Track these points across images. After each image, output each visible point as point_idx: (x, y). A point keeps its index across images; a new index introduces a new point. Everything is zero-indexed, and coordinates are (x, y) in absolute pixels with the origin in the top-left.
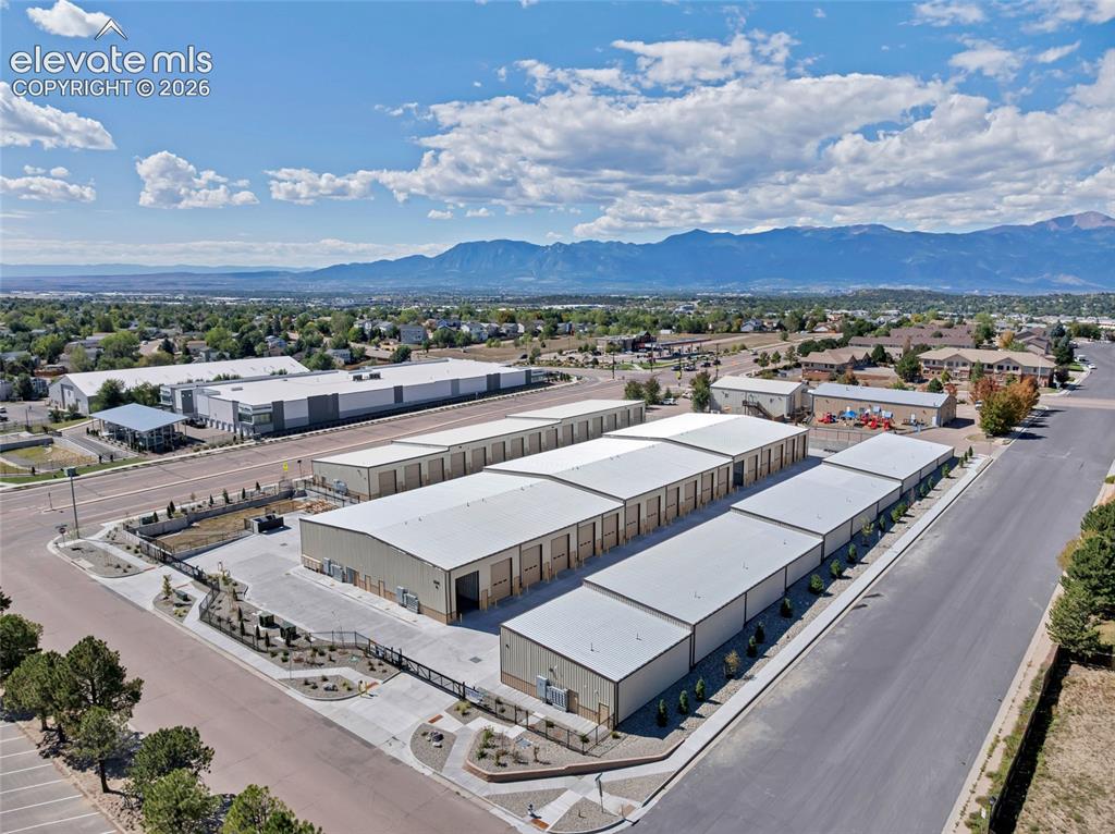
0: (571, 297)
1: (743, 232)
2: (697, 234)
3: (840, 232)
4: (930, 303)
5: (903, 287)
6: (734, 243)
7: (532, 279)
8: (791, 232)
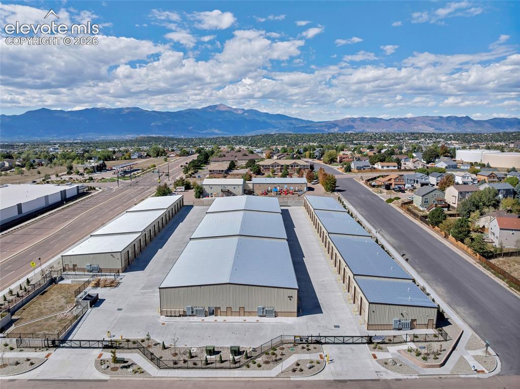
1: (69, 110)
2: (44, 110)
3: (119, 111)
4: (171, 142)
5: (157, 136)
6: (66, 116)
8: (94, 110)
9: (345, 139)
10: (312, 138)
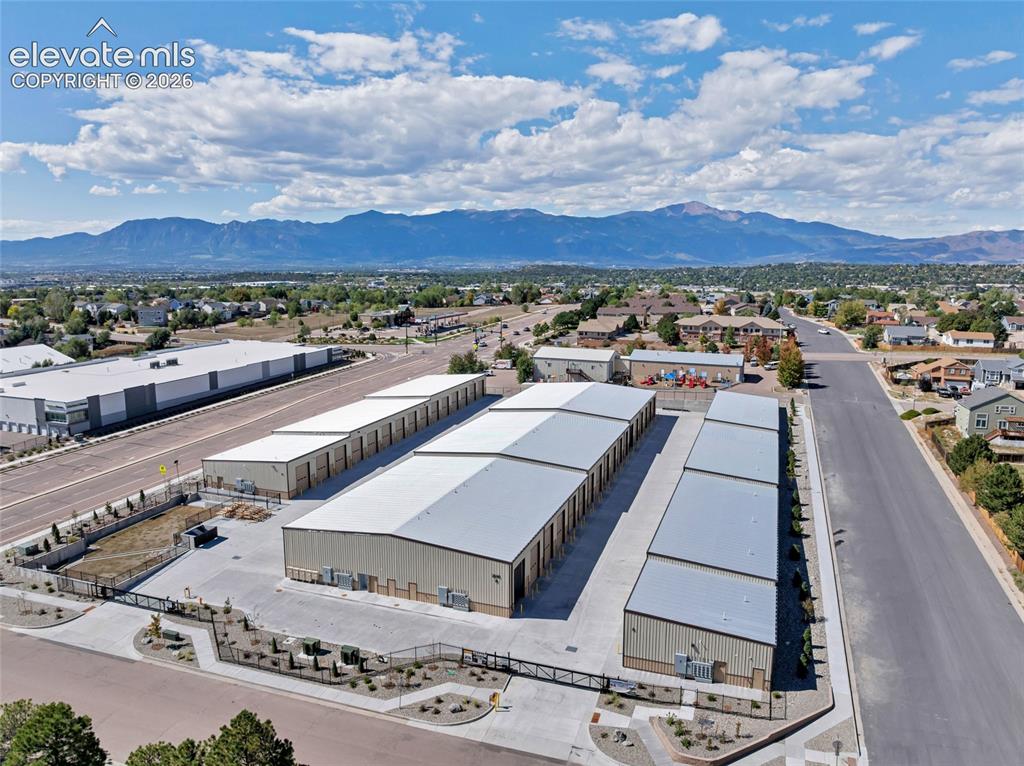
0: (259, 274)
1: (415, 213)
2: (372, 215)
3: (500, 215)
4: (586, 276)
5: (560, 263)
6: (408, 224)
7: (209, 256)
8: (457, 214)
9: (958, 278)
10: (878, 273)
